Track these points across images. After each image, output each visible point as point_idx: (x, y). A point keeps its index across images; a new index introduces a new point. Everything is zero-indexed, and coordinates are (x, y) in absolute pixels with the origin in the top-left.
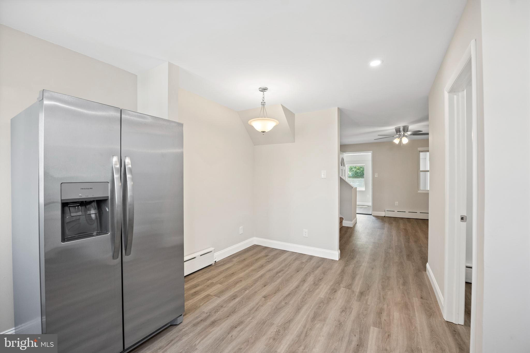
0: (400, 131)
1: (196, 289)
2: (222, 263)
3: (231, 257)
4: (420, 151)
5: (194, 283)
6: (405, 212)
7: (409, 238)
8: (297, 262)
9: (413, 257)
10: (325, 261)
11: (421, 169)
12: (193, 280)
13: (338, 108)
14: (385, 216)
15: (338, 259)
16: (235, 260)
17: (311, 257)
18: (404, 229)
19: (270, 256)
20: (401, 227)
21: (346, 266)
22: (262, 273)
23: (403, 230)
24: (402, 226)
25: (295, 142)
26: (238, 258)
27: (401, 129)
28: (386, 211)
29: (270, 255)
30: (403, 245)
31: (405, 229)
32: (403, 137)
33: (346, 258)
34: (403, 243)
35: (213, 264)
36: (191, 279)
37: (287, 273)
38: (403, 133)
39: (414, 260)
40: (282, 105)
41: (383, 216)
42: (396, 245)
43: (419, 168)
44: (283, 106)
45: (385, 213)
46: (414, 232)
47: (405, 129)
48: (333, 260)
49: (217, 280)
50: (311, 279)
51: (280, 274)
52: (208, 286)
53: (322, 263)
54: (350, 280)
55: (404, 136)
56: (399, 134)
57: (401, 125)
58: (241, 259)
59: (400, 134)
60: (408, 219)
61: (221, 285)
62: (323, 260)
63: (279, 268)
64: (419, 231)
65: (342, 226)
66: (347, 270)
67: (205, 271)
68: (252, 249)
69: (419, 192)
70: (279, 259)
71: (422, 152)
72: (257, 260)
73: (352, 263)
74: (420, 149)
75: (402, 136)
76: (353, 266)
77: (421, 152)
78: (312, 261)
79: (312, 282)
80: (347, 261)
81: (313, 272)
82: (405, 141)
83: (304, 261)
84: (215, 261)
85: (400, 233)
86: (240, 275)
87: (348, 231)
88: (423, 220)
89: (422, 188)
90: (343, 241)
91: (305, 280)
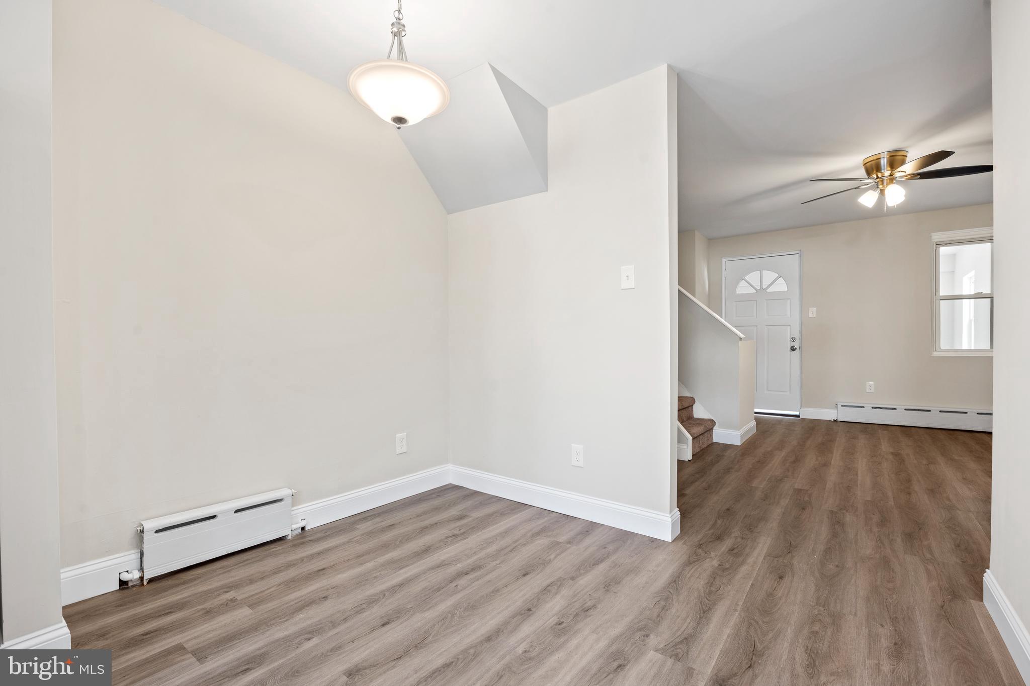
0: (878, 168)
1: (160, 622)
2: (319, 535)
3: (358, 518)
4: (938, 244)
5: (179, 597)
6: (895, 409)
7: (909, 481)
8: (539, 542)
9: (925, 543)
10: (629, 542)
11: (943, 292)
12: (187, 586)
13: (670, 68)
14: (836, 421)
15: (669, 539)
16: (364, 527)
17: (591, 527)
18: (892, 453)
19: (470, 519)
20: (883, 447)
21: (691, 564)
22: (409, 574)
23: (891, 457)
24: (885, 447)
25: (547, 191)
26: (378, 520)
27: (884, 162)
28: (839, 406)
29: (471, 517)
30: (891, 502)
31: (896, 455)
32: (887, 185)
33: (700, 537)
34: (890, 494)
35: (289, 537)
36: (184, 583)
37: (488, 578)
38: (887, 173)
39: (931, 553)
40: (493, 69)
41: (831, 421)
42: (869, 498)
43: (937, 290)
44: (496, 69)
45: (836, 411)
46: (925, 462)
47: (896, 159)
48: (653, 540)
49: (253, 593)
50: (554, 606)
51: (462, 582)
52: (207, 612)
53: (616, 550)
54: (689, 620)
55: (892, 178)
56: (878, 177)
57: (881, 147)
58: (383, 523)
59: (880, 175)
60: (904, 428)
61: (251, 611)
62: (624, 537)
63: (470, 561)
64: (941, 460)
65: (710, 443)
66: (690, 578)
67: (248, 557)
68: (434, 496)
69: (935, 354)
70: (491, 528)
71: (945, 244)
72: (424, 530)
73: (713, 554)
74: (937, 237)
75: (885, 182)
76: (715, 563)
77: (943, 246)
78: (588, 541)
79: (554, 620)
80: (700, 546)
81: (573, 579)
82: (896, 195)
83: (562, 539)
84: (303, 529)
85: (880, 463)
86: (340, 576)
87: (723, 455)
88: (951, 432)
89: (944, 343)
90: (703, 482)
91: (534, 610)
